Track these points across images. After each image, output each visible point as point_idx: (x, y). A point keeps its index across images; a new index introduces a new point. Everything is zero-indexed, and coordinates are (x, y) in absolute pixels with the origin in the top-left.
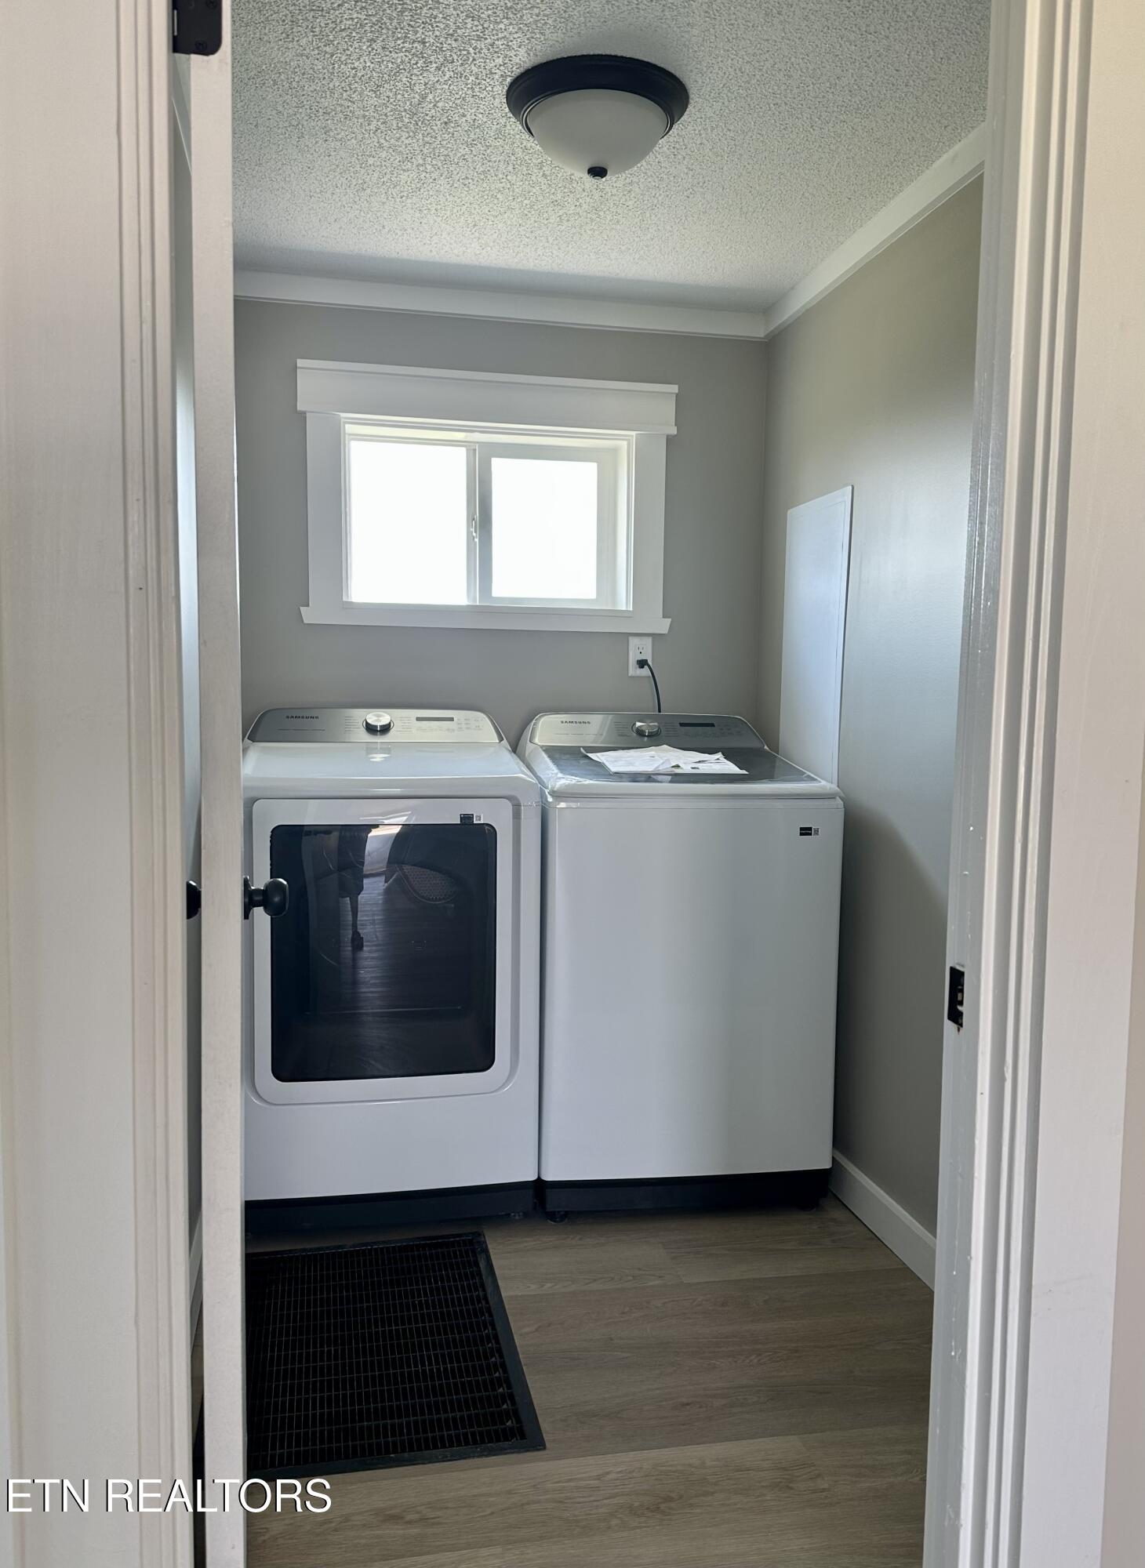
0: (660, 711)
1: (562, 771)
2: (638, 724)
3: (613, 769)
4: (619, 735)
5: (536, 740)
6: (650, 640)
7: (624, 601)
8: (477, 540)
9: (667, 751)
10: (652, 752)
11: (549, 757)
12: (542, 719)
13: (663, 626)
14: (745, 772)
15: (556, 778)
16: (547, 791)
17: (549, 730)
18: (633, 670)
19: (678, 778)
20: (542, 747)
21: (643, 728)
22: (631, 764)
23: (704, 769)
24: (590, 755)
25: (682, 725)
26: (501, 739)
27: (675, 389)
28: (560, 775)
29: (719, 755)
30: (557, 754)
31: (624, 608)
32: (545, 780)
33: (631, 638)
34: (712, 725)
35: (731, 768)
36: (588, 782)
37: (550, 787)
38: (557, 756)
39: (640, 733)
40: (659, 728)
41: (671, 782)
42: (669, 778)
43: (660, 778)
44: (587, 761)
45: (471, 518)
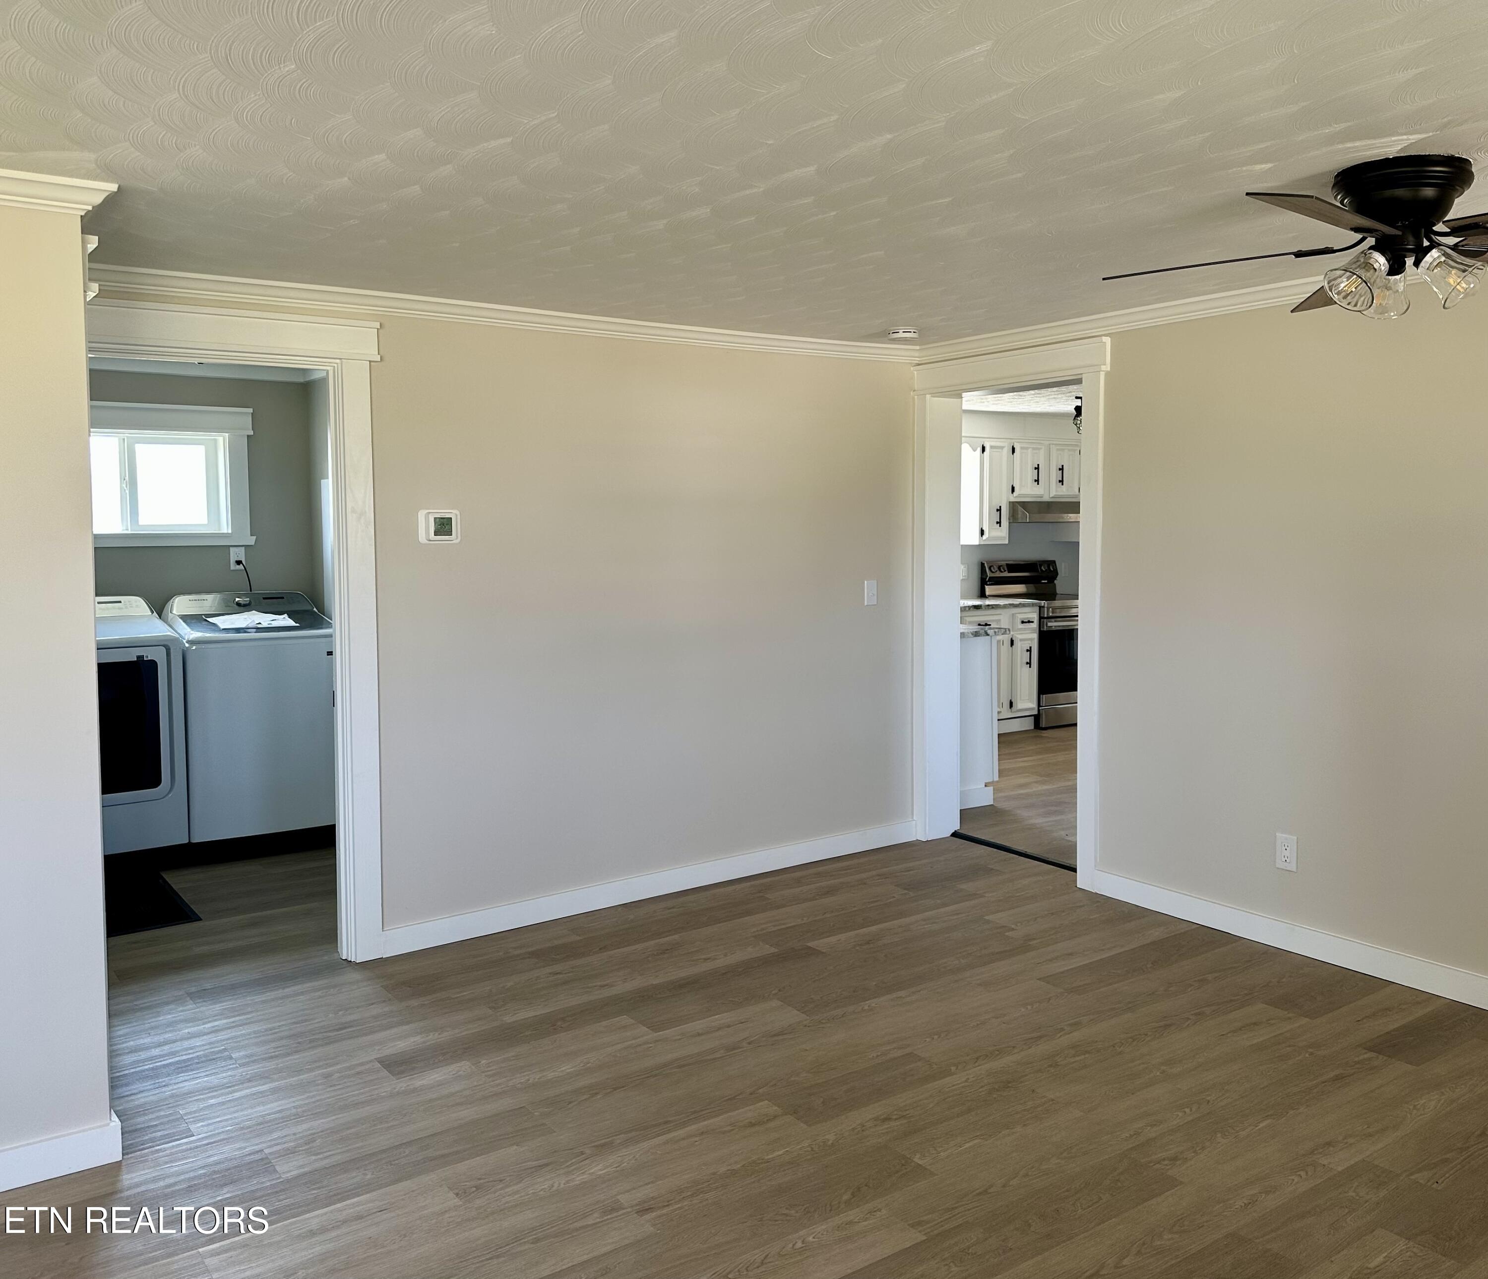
0: (251, 591)
1: (192, 629)
2: (237, 599)
3: (222, 626)
4: (226, 607)
5: (174, 612)
6: (243, 548)
7: (225, 528)
8: (127, 492)
9: (254, 614)
10: (245, 615)
11: (184, 621)
12: (177, 600)
13: (251, 541)
14: (298, 625)
15: (189, 633)
16: (185, 641)
17: (181, 605)
18: (233, 566)
19: (259, 630)
20: (179, 616)
21: (240, 602)
22: (232, 623)
23: (275, 624)
24: (208, 619)
25: (264, 598)
26: (152, 612)
27: (251, 410)
28: (192, 632)
29: (286, 616)
30: (187, 619)
31: (225, 532)
32: (183, 635)
33: (231, 549)
34: (283, 598)
35: (291, 623)
36: (208, 635)
37: (186, 639)
38: (188, 621)
39: (238, 604)
40: (250, 601)
41: (255, 632)
42: (255, 630)
43: (249, 630)
44: (206, 623)
45: (122, 479)
